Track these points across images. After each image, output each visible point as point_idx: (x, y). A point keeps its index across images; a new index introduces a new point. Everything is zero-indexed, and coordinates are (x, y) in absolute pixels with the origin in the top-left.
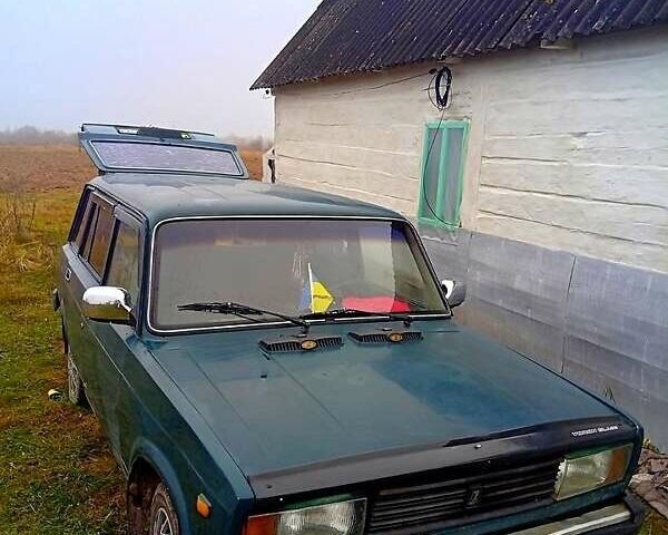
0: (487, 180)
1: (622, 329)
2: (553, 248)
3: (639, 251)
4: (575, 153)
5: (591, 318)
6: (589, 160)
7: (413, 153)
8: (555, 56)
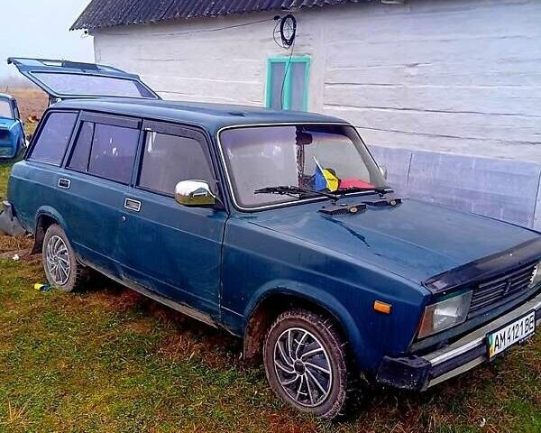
0: (331, 101)
1: (454, 197)
2: (393, 147)
3: (465, 144)
4: (408, 79)
5: (427, 193)
6: (420, 83)
7: (256, 82)
8: (387, 9)
